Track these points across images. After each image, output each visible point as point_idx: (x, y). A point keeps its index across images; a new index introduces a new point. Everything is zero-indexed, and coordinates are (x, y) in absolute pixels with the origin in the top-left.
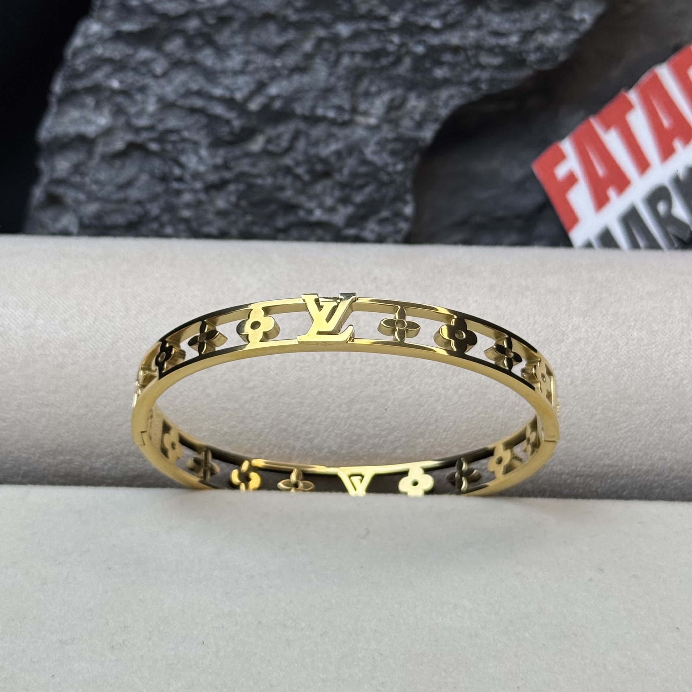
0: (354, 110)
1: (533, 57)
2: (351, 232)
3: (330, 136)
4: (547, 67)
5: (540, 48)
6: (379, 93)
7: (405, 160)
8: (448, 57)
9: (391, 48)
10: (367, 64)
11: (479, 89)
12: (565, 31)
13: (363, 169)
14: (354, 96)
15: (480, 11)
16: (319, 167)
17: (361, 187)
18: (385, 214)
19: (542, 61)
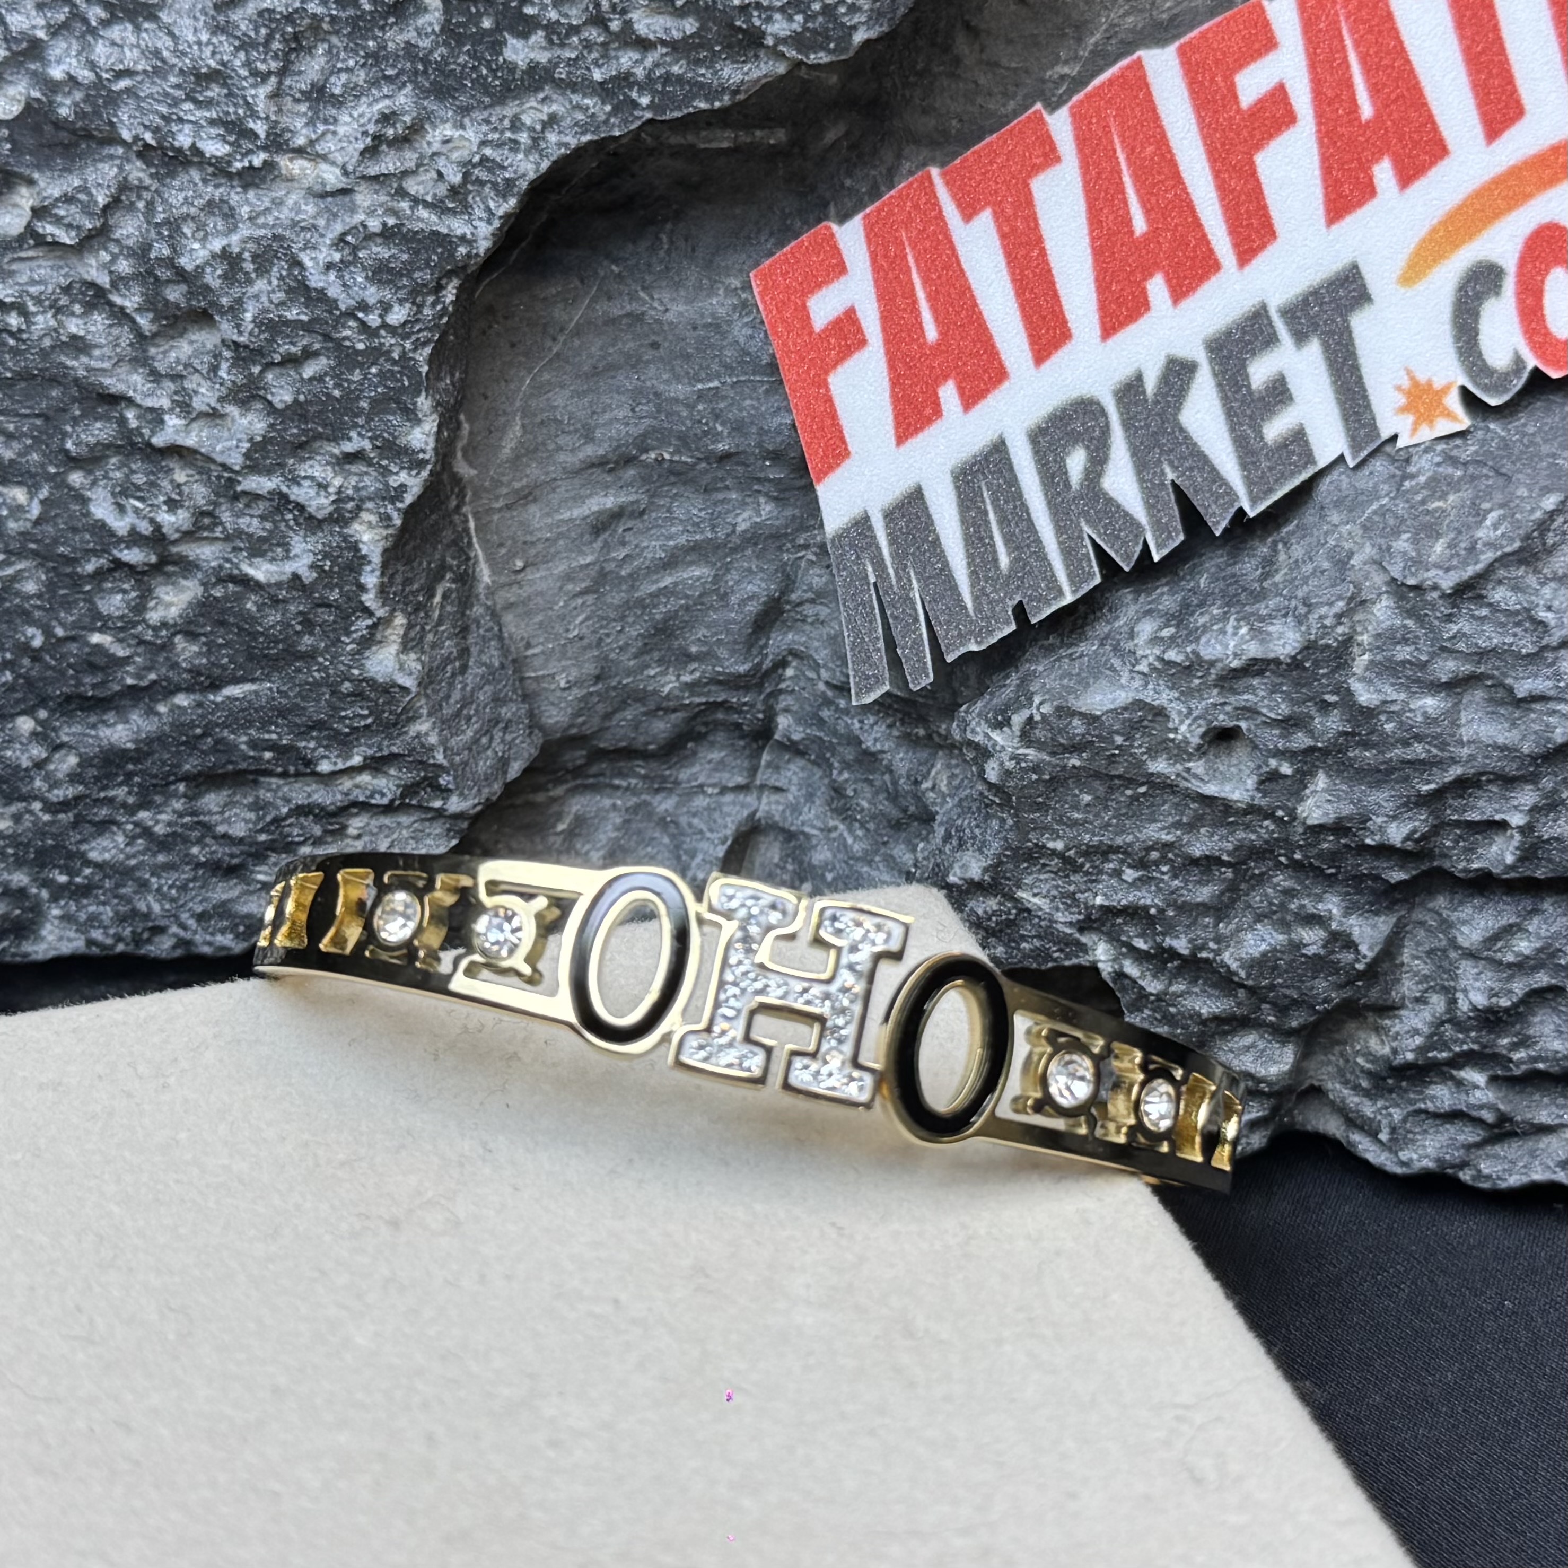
0: (279, 143)
2: (263, 483)
6: (350, 96)
11: (630, 103)
17: (292, 361)
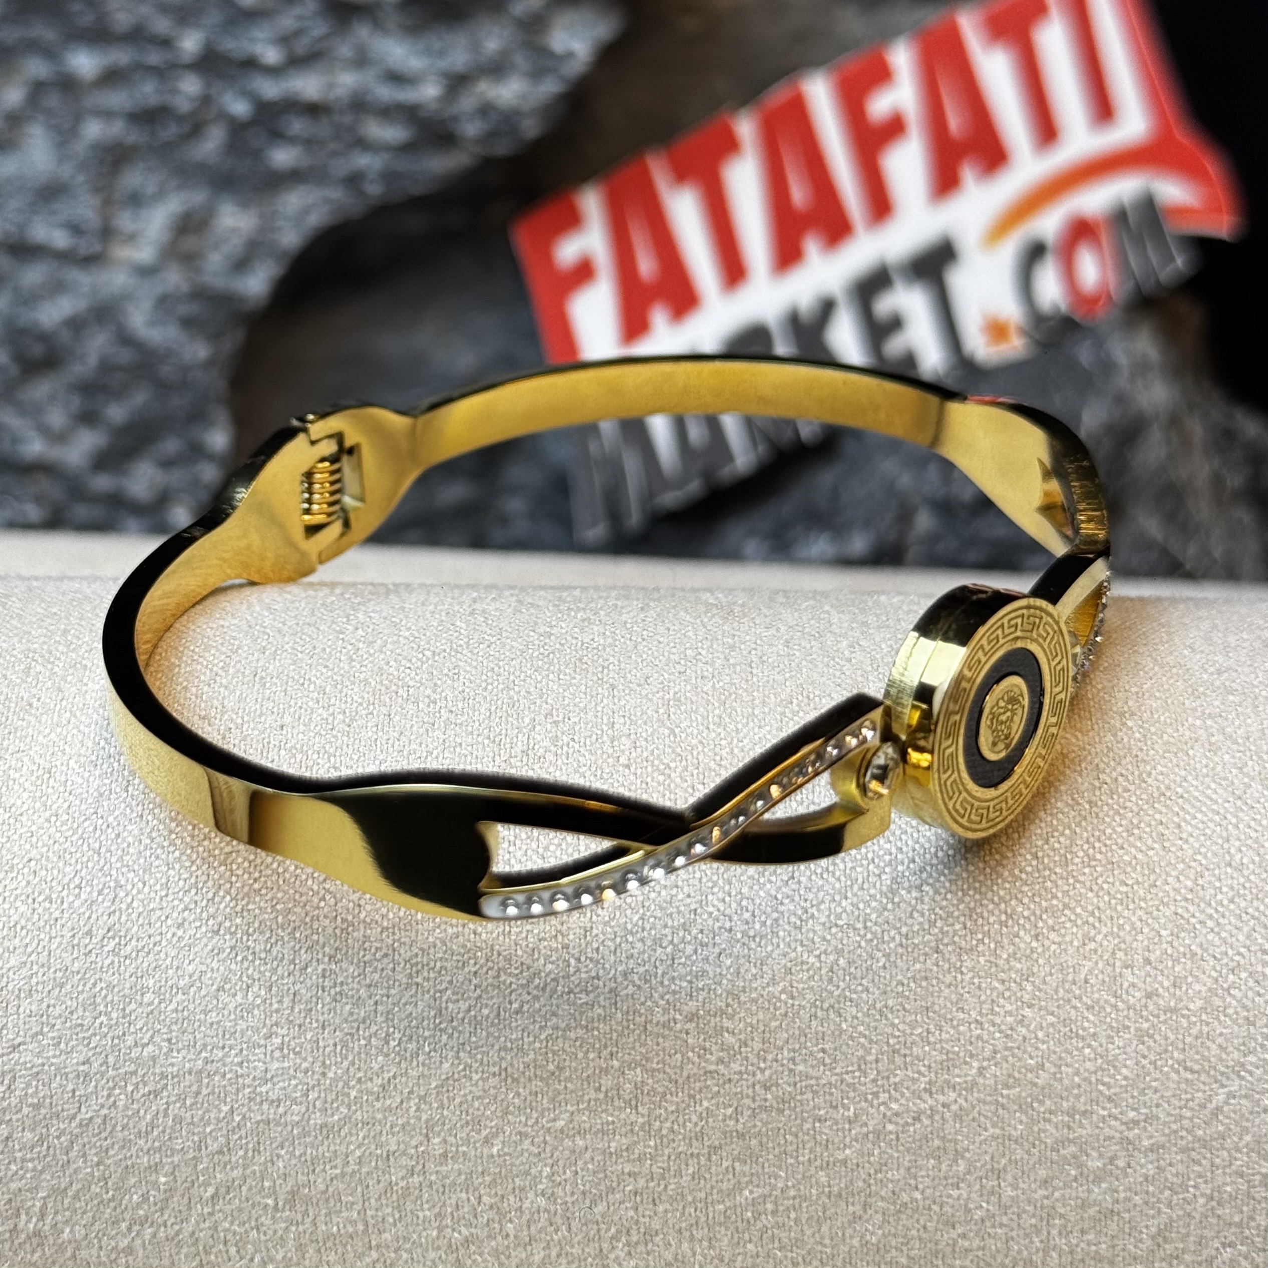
0: (107, 233)
1: (471, 129)
2: (102, 483)
3: (58, 287)
4: (502, 149)
5: (485, 110)
6: (160, 195)
7: (214, 337)
8: (297, 126)
9: (183, 105)
10: (134, 136)
11: (361, 193)
12: (536, 74)
13: (125, 356)
14: (107, 203)
15: (362, 32)
16: (37, 350)
17: (123, 391)
18: (171, 446)
19: (491, 136)
